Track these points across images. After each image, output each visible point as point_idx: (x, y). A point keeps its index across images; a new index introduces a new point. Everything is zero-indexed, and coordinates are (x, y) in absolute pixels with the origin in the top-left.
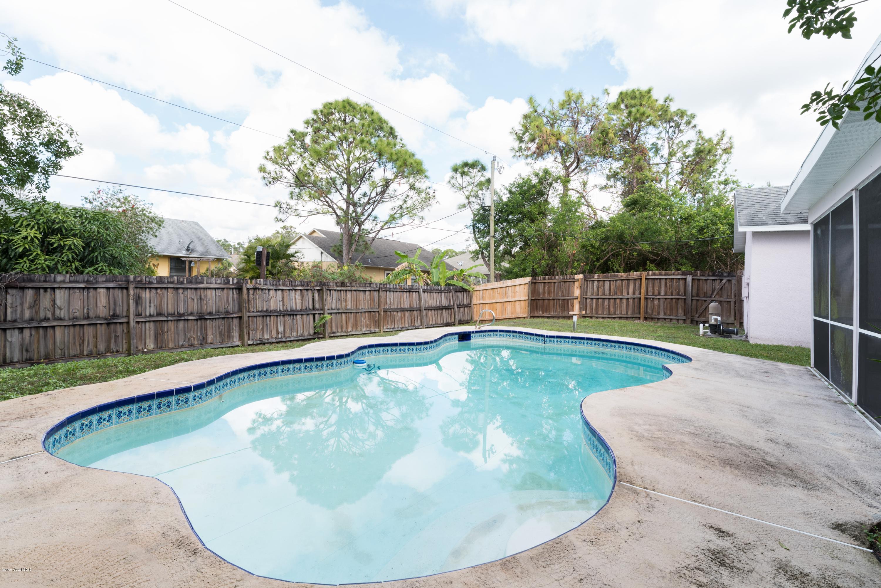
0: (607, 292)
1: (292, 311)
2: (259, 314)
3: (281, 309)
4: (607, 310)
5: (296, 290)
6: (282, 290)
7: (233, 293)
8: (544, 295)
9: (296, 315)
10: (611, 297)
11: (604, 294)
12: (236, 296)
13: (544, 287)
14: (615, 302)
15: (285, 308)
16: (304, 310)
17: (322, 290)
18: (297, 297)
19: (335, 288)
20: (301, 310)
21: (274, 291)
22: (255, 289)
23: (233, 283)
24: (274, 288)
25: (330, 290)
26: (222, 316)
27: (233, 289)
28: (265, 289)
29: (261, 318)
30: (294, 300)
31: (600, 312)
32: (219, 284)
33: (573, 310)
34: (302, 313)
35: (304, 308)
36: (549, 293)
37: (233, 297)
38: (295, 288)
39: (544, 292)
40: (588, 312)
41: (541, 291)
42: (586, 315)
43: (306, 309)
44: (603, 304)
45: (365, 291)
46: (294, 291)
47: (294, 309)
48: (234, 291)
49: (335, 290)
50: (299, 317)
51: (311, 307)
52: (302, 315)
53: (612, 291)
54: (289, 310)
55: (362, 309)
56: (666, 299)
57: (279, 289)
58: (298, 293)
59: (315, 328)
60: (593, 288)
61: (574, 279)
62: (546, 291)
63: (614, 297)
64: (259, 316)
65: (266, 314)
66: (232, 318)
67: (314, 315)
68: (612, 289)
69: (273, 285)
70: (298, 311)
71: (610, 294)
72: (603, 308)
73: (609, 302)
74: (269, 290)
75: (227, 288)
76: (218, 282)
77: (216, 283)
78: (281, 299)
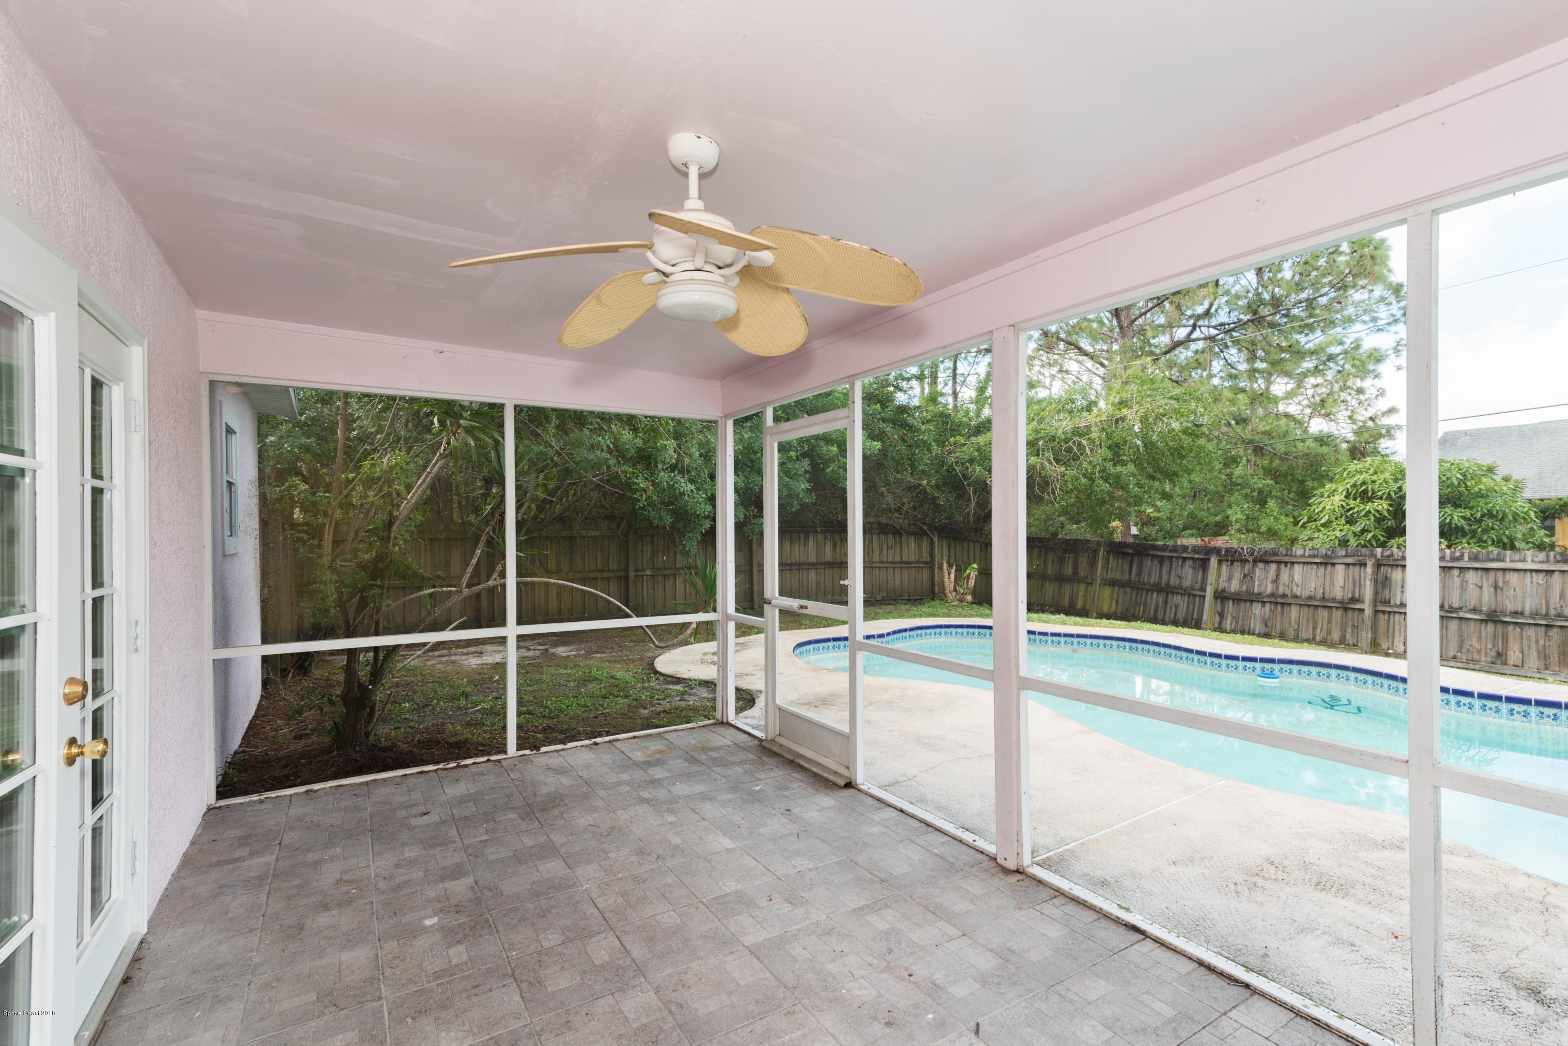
26: (1542, 622)
75: (1561, 571)
76: (1538, 559)
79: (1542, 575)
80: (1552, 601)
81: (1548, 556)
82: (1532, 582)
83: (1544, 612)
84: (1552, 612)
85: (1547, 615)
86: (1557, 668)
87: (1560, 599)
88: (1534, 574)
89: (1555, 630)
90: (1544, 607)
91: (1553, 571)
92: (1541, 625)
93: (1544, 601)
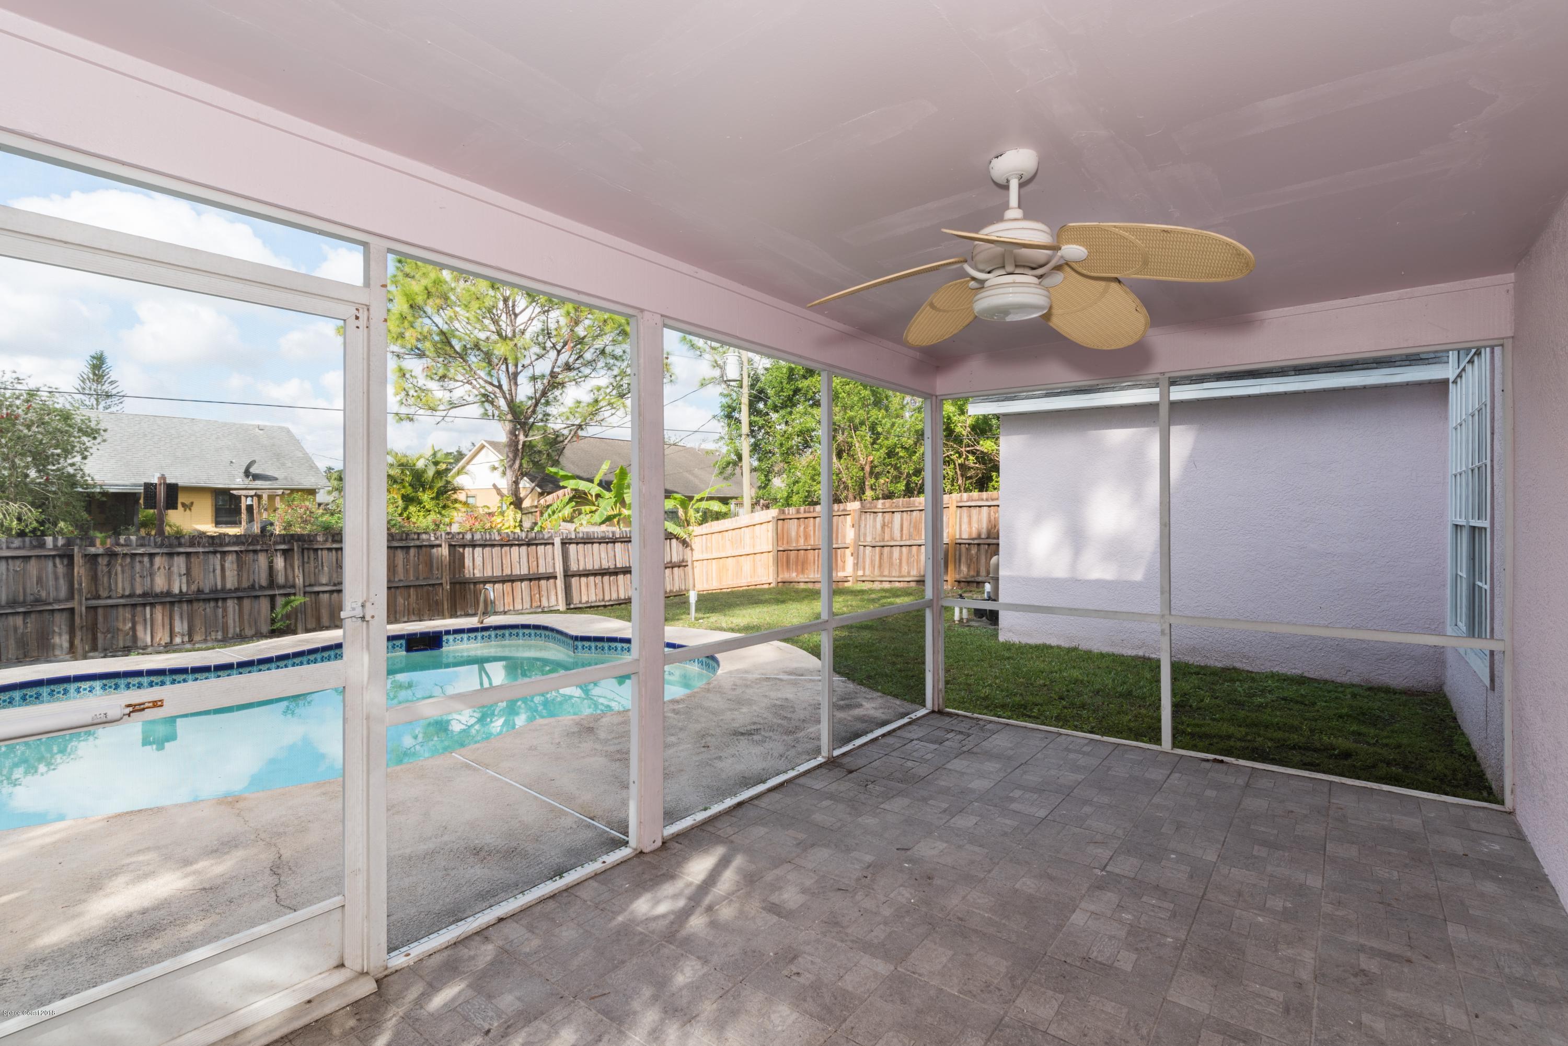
0: (897, 534)
1: (214, 591)
2: (122, 601)
3: (184, 590)
4: (897, 568)
5: (224, 553)
6: (188, 554)
7: (55, 565)
8: (797, 541)
9: (224, 599)
10: (902, 543)
11: (892, 539)
12: (61, 569)
13: (799, 526)
14: (910, 552)
15: (194, 588)
16: (244, 590)
17: (292, 550)
18: (227, 565)
19: (328, 545)
20: (237, 590)
21: (165, 558)
22: (111, 555)
23: (55, 546)
24: (165, 550)
25: (316, 550)
26: (21, 610)
27: (54, 557)
28: (142, 555)
29: (128, 609)
30: (218, 572)
31: (886, 573)
32: (19, 548)
33: (844, 569)
34: (241, 594)
35: (245, 584)
36: (806, 537)
37: (55, 573)
38: (220, 549)
39: (798, 536)
40: (867, 573)
41: (793, 534)
42: (864, 579)
43: (252, 587)
44: (891, 557)
45: (408, 548)
46: (219, 556)
47: (219, 587)
48: (58, 561)
49: (330, 549)
50: (230, 604)
51: (264, 582)
52: (240, 599)
53: (905, 532)
54: (207, 591)
55: (400, 581)
56: (989, 545)
57: (179, 554)
58: (230, 559)
59: (273, 621)
60: (874, 527)
61: (844, 510)
62: (802, 534)
63: (908, 543)
64: (124, 605)
65: (141, 600)
66: (53, 611)
67: (272, 598)
68: (905, 528)
69: (161, 546)
70: (230, 591)
71: (901, 540)
72: (891, 564)
73: (901, 552)
74: (152, 556)
75: (38, 557)
76: (14, 545)
77: (8, 548)
78: (183, 571)
79: (18, 562)
80: (28, 585)
81: (24, 542)
82: (8, 569)
83: (21, 599)
84: (30, 598)
85: (24, 602)
86: (35, 654)
87: (37, 584)
88: (10, 561)
89: (33, 616)
90: (21, 593)
91: (29, 557)
92: (18, 613)
93: (21, 590)
